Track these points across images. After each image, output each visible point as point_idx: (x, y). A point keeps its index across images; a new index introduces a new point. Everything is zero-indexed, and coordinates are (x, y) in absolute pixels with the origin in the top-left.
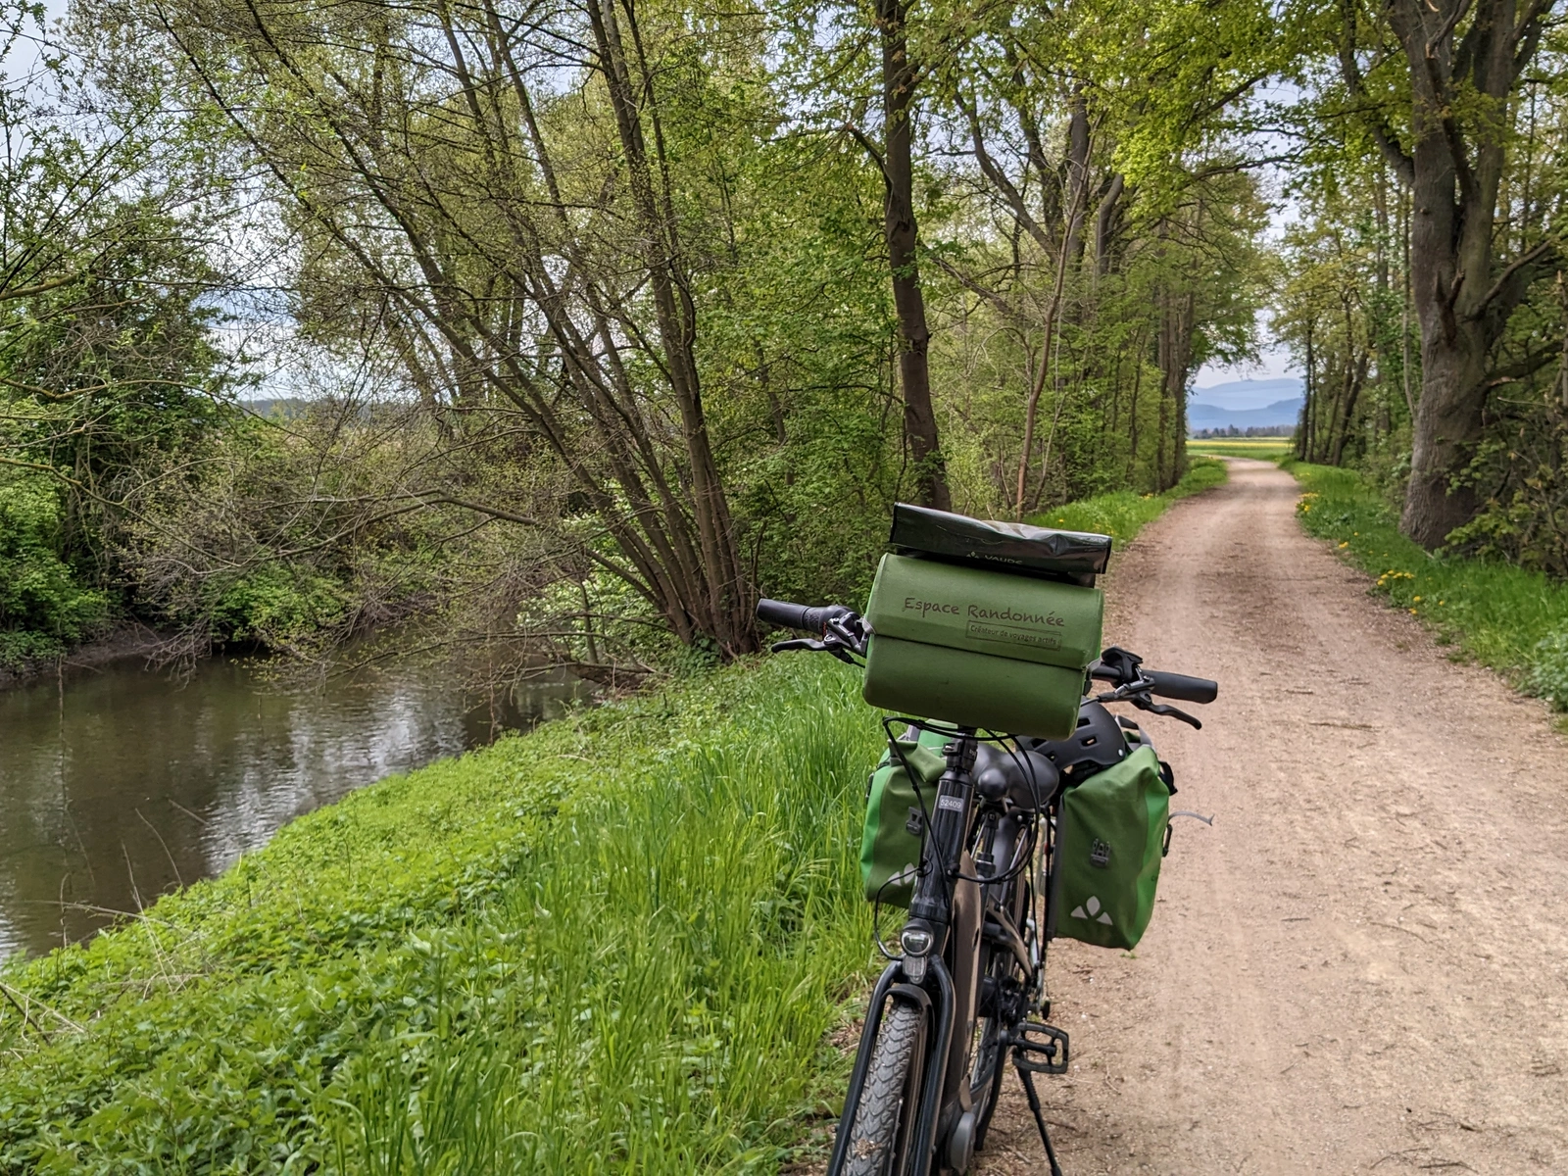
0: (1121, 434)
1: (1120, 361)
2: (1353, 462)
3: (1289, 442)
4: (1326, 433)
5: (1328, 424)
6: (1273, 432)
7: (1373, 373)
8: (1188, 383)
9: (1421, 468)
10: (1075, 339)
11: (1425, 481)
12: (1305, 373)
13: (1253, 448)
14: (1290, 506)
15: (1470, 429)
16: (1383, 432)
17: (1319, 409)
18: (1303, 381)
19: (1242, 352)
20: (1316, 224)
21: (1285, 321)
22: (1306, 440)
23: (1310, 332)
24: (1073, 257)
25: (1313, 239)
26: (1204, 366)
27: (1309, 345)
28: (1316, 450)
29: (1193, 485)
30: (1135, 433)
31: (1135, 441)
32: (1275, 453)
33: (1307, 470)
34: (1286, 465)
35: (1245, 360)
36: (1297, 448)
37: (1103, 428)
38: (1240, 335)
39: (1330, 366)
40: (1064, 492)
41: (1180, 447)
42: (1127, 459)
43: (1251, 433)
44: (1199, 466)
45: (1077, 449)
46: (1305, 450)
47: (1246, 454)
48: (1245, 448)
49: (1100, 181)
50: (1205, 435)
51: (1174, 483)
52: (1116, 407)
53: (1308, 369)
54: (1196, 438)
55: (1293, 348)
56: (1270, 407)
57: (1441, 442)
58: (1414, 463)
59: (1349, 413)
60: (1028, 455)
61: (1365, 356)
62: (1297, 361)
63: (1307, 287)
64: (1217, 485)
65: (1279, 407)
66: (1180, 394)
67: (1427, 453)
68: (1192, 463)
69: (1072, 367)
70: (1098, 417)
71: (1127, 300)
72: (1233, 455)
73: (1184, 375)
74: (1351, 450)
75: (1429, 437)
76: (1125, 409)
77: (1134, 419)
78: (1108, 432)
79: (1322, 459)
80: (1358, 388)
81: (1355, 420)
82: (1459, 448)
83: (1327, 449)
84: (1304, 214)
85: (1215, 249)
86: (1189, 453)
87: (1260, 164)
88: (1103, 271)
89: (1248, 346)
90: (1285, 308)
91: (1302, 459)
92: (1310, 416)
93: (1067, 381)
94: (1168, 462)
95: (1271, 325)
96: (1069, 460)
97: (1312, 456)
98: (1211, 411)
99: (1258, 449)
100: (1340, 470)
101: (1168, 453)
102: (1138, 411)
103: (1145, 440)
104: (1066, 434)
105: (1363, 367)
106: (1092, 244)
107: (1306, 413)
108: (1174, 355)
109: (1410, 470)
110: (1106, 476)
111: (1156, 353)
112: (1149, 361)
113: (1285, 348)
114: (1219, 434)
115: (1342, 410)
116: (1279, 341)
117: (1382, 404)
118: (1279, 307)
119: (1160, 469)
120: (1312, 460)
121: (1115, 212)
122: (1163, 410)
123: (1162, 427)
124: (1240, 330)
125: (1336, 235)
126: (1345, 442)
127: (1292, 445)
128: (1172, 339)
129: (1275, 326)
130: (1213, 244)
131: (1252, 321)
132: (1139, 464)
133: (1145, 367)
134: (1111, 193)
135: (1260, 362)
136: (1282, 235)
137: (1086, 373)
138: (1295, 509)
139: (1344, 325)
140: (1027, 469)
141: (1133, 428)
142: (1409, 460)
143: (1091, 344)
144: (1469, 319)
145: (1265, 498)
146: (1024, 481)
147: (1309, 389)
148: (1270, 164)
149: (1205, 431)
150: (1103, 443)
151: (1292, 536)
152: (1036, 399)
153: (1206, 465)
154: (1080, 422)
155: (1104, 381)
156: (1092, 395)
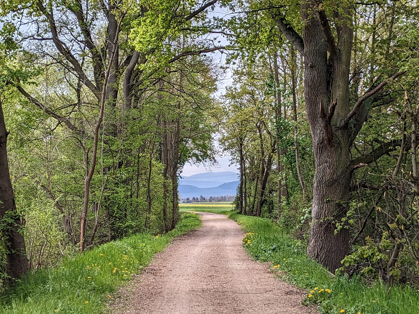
0: (142, 200)
1: (139, 157)
2: (267, 214)
3: (233, 204)
4: (252, 199)
5: (253, 192)
6: (223, 199)
7: (274, 167)
8: (178, 172)
9: (318, 217)
10: (113, 145)
11: (321, 225)
12: (239, 166)
13: (213, 208)
14: (239, 240)
15: (344, 194)
16: (283, 198)
17: (247, 186)
18: (239, 172)
19: (205, 156)
20: (241, 88)
21: (228, 138)
22: (242, 202)
23: (241, 145)
24: (111, 98)
25: (240, 96)
26: (186, 163)
27: (241, 151)
28: (247, 208)
29: (183, 228)
30: (150, 200)
31: (150, 203)
32: (224, 210)
33: (243, 219)
34: (232, 217)
35: (208, 160)
36: (237, 207)
37: (131, 196)
38: (204, 147)
39: (252, 163)
40: (109, 234)
41: (175, 207)
42: (146, 215)
43: (211, 200)
44: (186, 217)
45: (115, 209)
46: (242, 207)
47: (211, 211)
48: (209, 208)
49: (125, 58)
50: (188, 201)
51: (173, 227)
52: (138, 184)
53: (241, 165)
54: (184, 202)
55: (232, 154)
56: (220, 186)
57: (328, 202)
58: (313, 215)
59: (264, 188)
60: (86, 213)
61: (270, 157)
62: (235, 161)
63: (239, 120)
64: (196, 228)
65: (225, 186)
66: (174, 178)
67: (321, 209)
68: (182, 216)
69: (111, 160)
70: (128, 190)
71: (142, 123)
72: (204, 211)
73: (176, 168)
74: (265, 208)
75: (321, 199)
76: (144, 186)
77: (149, 191)
78: (134, 199)
79: (251, 213)
80: (267, 174)
81: (267, 192)
82: (339, 205)
83: (253, 207)
84: (235, 82)
85: (190, 98)
86: (180, 210)
87: (212, 50)
88: (129, 106)
89: (209, 152)
90: (227, 132)
91: (240, 213)
92: (244, 190)
93: (109, 169)
94: (169, 216)
95: (220, 141)
96: (110, 215)
97: (245, 211)
98: (192, 189)
99: (216, 208)
100: (261, 219)
101: (169, 210)
102: (152, 187)
103: (156, 203)
104: (109, 200)
105: (270, 163)
106: (121, 93)
107: (241, 188)
108: (170, 157)
109: (311, 218)
110: (133, 224)
111: (160, 154)
112: (157, 160)
113: (228, 153)
114: (196, 200)
115: (260, 186)
116: (225, 149)
117: (283, 182)
118: (224, 131)
119: (165, 219)
120: (245, 214)
121: (134, 74)
122: (165, 186)
123: (165, 195)
124: (204, 144)
125: (252, 94)
126: (262, 203)
127: (234, 206)
128: (169, 147)
129: (222, 141)
130: (190, 95)
131: (210, 138)
132: (153, 217)
133: (154, 162)
134: (131, 64)
135: (215, 161)
136: (224, 93)
137: (120, 164)
138: (242, 242)
139: (258, 141)
140: (85, 221)
141: (149, 196)
142: (310, 212)
143: (122, 147)
144: (339, 128)
145: (224, 236)
146: (84, 228)
147: (242, 175)
148: (218, 51)
149: (188, 199)
150: (131, 204)
151: (244, 260)
152: (90, 179)
153: (190, 217)
154: (117, 193)
155: (130, 169)
156: (124, 177)
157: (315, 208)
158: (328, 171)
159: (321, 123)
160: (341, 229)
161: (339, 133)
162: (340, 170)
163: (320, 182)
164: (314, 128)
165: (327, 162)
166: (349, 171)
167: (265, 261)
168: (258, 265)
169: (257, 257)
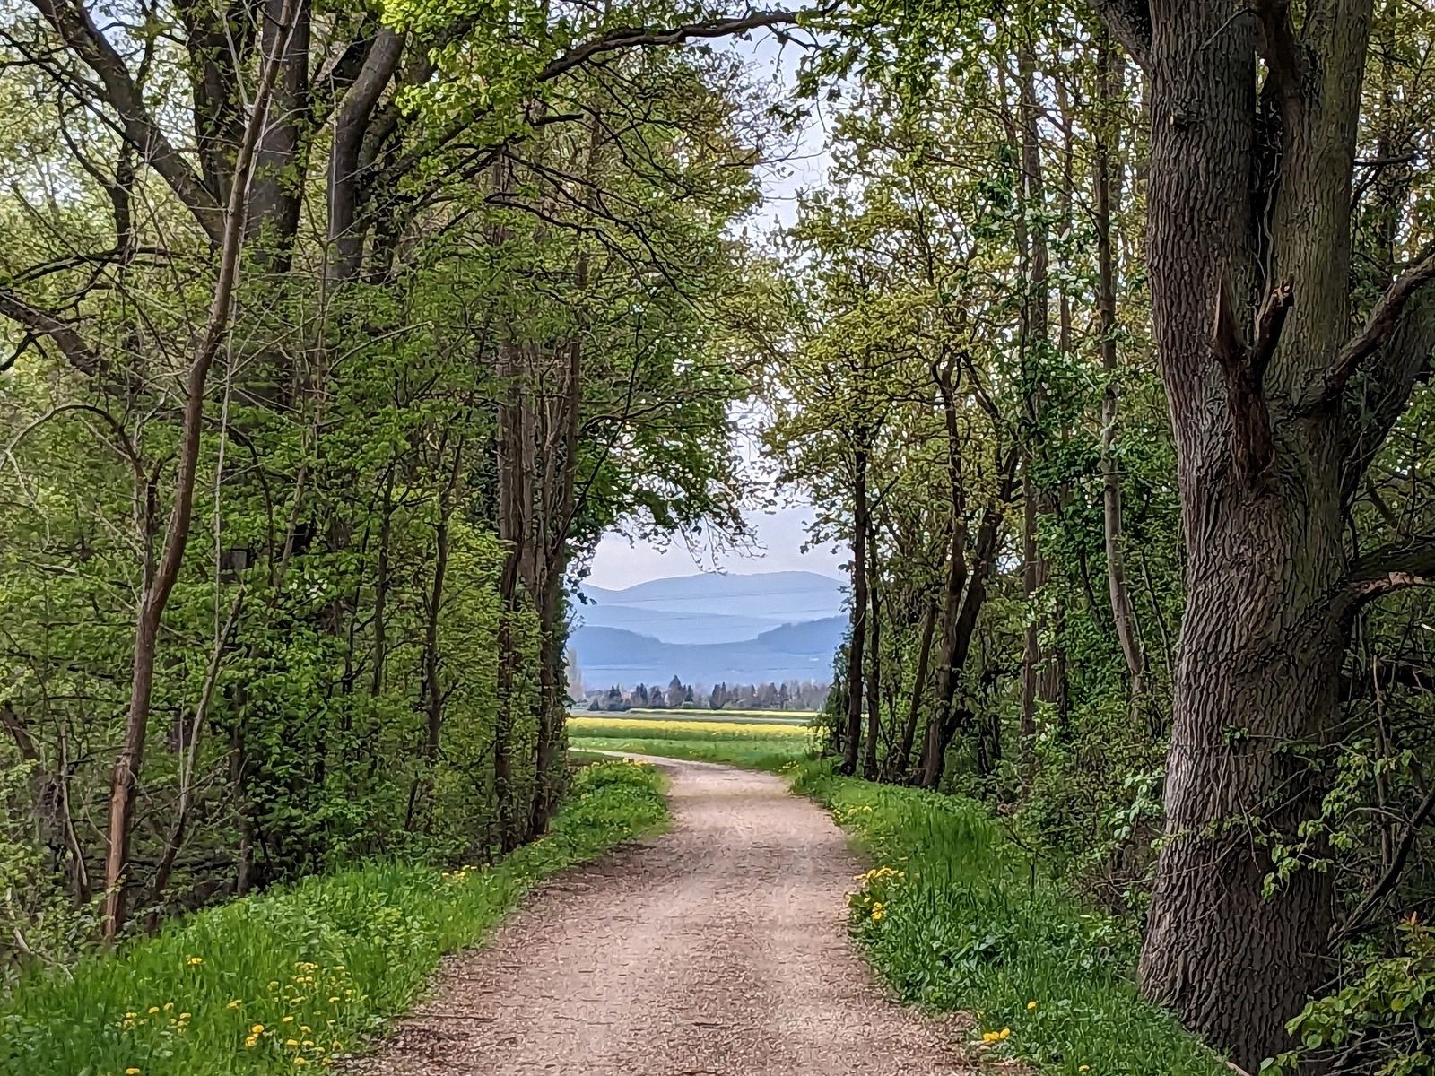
0: (397, 700)
1: (389, 508)
2: (968, 780)
3: (816, 724)
4: (903, 706)
5: (909, 677)
6: (773, 699)
7: (1009, 563)
8: (570, 572)
9: (1191, 814)
10: (269, 446)
12: (851, 556)
13: (725, 737)
14: (834, 901)
15: (1310, 716)
16: (1045, 708)
17: (885, 647)
18: (846, 578)
19: (696, 505)
20: (869, 194)
21: (800, 428)
22: (856, 720)
23: (861, 458)
24: (267, 233)
25: (862, 233)
26: (608, 534)
27: (859, 488)
28: (881, 747)
29: (583, 836)
30: (432, 703)
31: (434, 721)
32: (779, 749)
33: (861, 796)
34: (809, 788)
35: (706, 522)
36: (835, 739)
37: (347, 683)
38: (692, 460)
39: (908, 543)
40: (238, 856)
41: (551, 734)
42: (414, 768)
43: (720, 699)
44: (600, 783)
45: (273, 740)
46: (855, 745)
47: (715, 756)
48: (708, 737)
50: (614, 701)
51: (537, 828)
52: (380, 629)
53: (858, 548)
54: (595, 707)
55: (819, 497)
56: (764, 638)
57: (1239, 746)
58: (1170, 803)
59: (958, 657)
60: (137, 757)
61: (992, 519)
62: (830, 528)
63: (854, 346)
64: (642, 836)
65: (783, 638)
66: (551, 601)
67: (1205, 776)
68: (583, 776)
69: (261, 519)
70: (331, 657)
71: (407, 351)
72: (682, 754)
73: (558, 556)
74: (962, 749)
75: (1208, 735)
76: (410, 635)
77: (431, 660)
78: (361, 695)
79: (897, 771)
80: (977, 594)
81: (971, 674)
83: (908, 744)
84: (841, 173)
85: (631, 240)
86: (576, 747)
87: (739, 28)
88: (348, 270)
89: (714, 487)
90: (799, 397)
91: (847, 769)
92: (866, 664)
93: (251, 557)
94: (521, 774)
95: (766, 437)
96: (248, 770)
97: (871, 759)
98: (631, 645)
99: (741, 738)
100: (940, 799)
101: (518, 751)
102: (443, 642)
103: (464, 717)
104: (245, 697)
105: (989, 545)
106: (316, 212)
107: (854, 654)
108: (533, 503)
110: (353, 812)
111: (489, 492)
112: (472, 516)
113: (798, 493)
114: (648, 699)
115: (940, 650)
116: (787, 477)
117: (1045, 638)
118: (784, 393)
119: (501, 791)
120: (871, 773)
122: (505, 641)
123: (505, 682)
124: (692, 449)
125: (918, 227)
126: (948, 727)
127: (823, 732)
128: (528, 462)
129: (773, 441)
130: (631, 228)
131: (720, 426)
132: (447, 781)
133: (457, 527)
135: (740, 528)
137: (302, 538)
138: (845, 911)
139: (940, 443)
140: (132, 793)
141: (430, 685)
143: (313, 460)
145: (766, 876)
146: (126, 828)
147: (861, 595)
148: (764, 29)
149: (614, 693)
150: (346, 723)
151: (849, 1000)
152: (161, 603)
153: (616, 781)
154: (282, 668)
155: (348, 560)
156: (316, 596)
157: (1178, 774)
158: (1244, 605)
159: (1216, 385)
160: (1295, 875)
161: (1298, 434)
162: (1300, 604)
163: (1204, 655)
164: (1183, 404)
165: (1239, 565)
166: (1337, 606)
167: (944, 1006)
168: (913, 1029)
169: (911, 989)
